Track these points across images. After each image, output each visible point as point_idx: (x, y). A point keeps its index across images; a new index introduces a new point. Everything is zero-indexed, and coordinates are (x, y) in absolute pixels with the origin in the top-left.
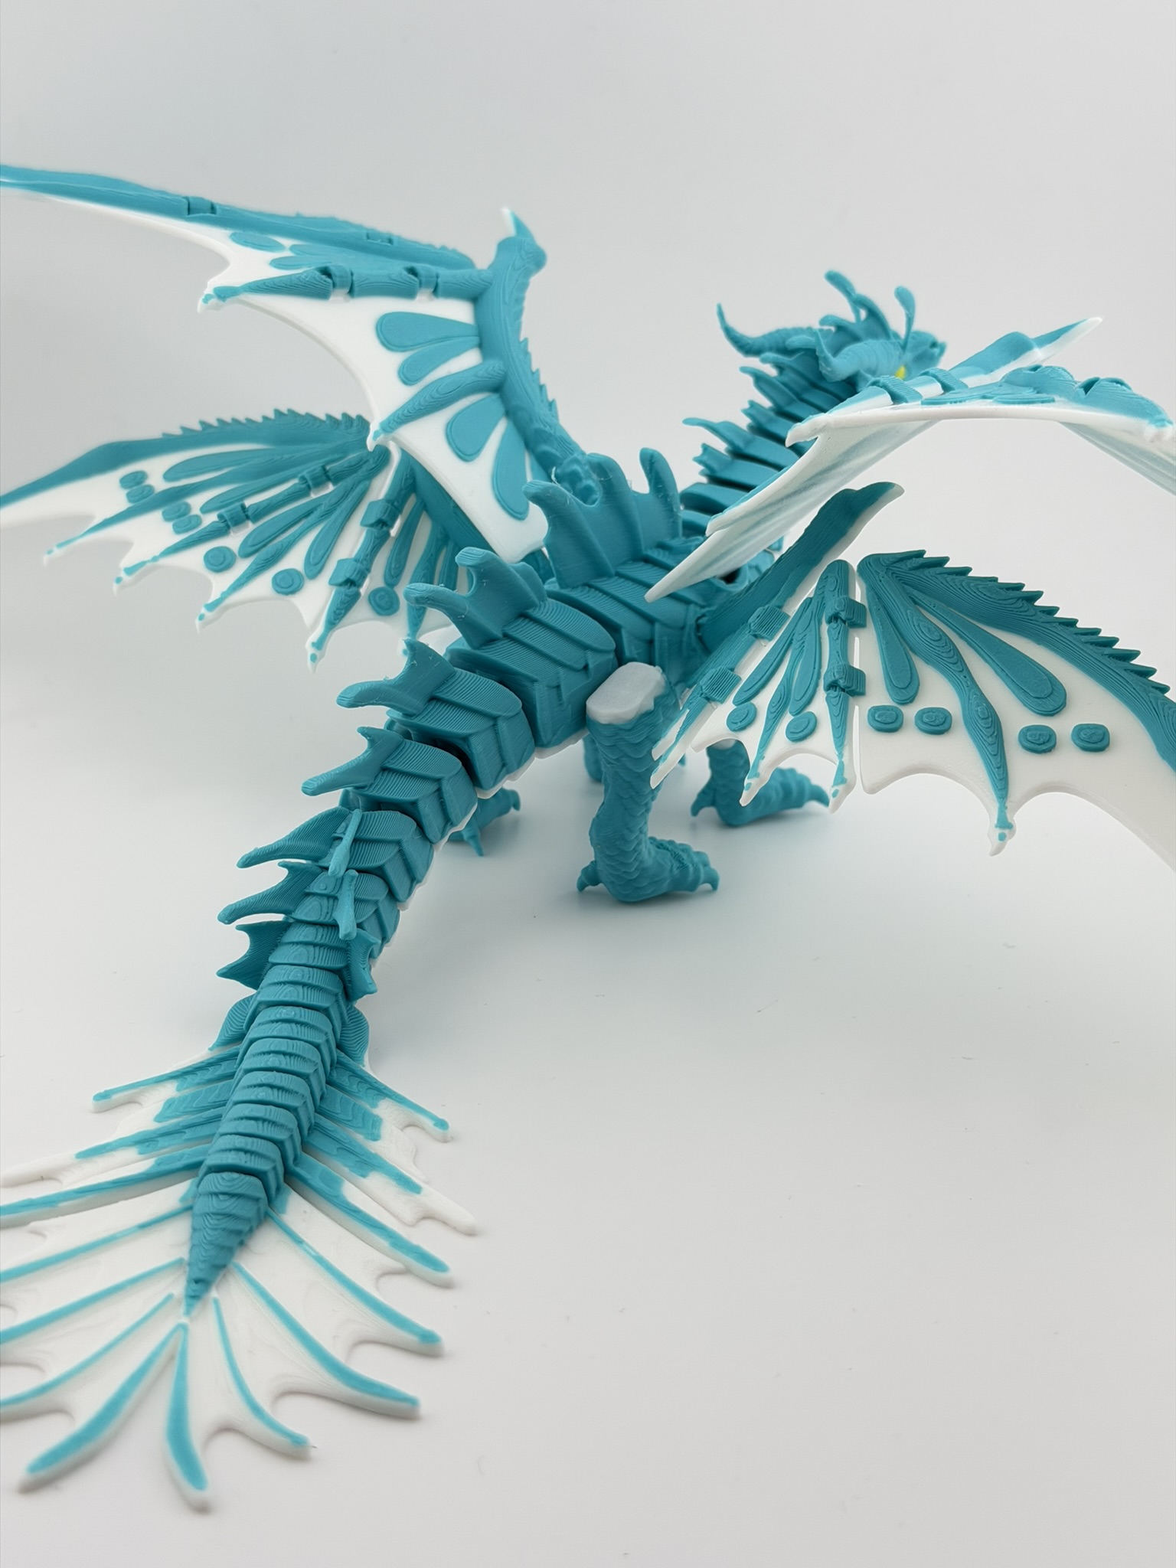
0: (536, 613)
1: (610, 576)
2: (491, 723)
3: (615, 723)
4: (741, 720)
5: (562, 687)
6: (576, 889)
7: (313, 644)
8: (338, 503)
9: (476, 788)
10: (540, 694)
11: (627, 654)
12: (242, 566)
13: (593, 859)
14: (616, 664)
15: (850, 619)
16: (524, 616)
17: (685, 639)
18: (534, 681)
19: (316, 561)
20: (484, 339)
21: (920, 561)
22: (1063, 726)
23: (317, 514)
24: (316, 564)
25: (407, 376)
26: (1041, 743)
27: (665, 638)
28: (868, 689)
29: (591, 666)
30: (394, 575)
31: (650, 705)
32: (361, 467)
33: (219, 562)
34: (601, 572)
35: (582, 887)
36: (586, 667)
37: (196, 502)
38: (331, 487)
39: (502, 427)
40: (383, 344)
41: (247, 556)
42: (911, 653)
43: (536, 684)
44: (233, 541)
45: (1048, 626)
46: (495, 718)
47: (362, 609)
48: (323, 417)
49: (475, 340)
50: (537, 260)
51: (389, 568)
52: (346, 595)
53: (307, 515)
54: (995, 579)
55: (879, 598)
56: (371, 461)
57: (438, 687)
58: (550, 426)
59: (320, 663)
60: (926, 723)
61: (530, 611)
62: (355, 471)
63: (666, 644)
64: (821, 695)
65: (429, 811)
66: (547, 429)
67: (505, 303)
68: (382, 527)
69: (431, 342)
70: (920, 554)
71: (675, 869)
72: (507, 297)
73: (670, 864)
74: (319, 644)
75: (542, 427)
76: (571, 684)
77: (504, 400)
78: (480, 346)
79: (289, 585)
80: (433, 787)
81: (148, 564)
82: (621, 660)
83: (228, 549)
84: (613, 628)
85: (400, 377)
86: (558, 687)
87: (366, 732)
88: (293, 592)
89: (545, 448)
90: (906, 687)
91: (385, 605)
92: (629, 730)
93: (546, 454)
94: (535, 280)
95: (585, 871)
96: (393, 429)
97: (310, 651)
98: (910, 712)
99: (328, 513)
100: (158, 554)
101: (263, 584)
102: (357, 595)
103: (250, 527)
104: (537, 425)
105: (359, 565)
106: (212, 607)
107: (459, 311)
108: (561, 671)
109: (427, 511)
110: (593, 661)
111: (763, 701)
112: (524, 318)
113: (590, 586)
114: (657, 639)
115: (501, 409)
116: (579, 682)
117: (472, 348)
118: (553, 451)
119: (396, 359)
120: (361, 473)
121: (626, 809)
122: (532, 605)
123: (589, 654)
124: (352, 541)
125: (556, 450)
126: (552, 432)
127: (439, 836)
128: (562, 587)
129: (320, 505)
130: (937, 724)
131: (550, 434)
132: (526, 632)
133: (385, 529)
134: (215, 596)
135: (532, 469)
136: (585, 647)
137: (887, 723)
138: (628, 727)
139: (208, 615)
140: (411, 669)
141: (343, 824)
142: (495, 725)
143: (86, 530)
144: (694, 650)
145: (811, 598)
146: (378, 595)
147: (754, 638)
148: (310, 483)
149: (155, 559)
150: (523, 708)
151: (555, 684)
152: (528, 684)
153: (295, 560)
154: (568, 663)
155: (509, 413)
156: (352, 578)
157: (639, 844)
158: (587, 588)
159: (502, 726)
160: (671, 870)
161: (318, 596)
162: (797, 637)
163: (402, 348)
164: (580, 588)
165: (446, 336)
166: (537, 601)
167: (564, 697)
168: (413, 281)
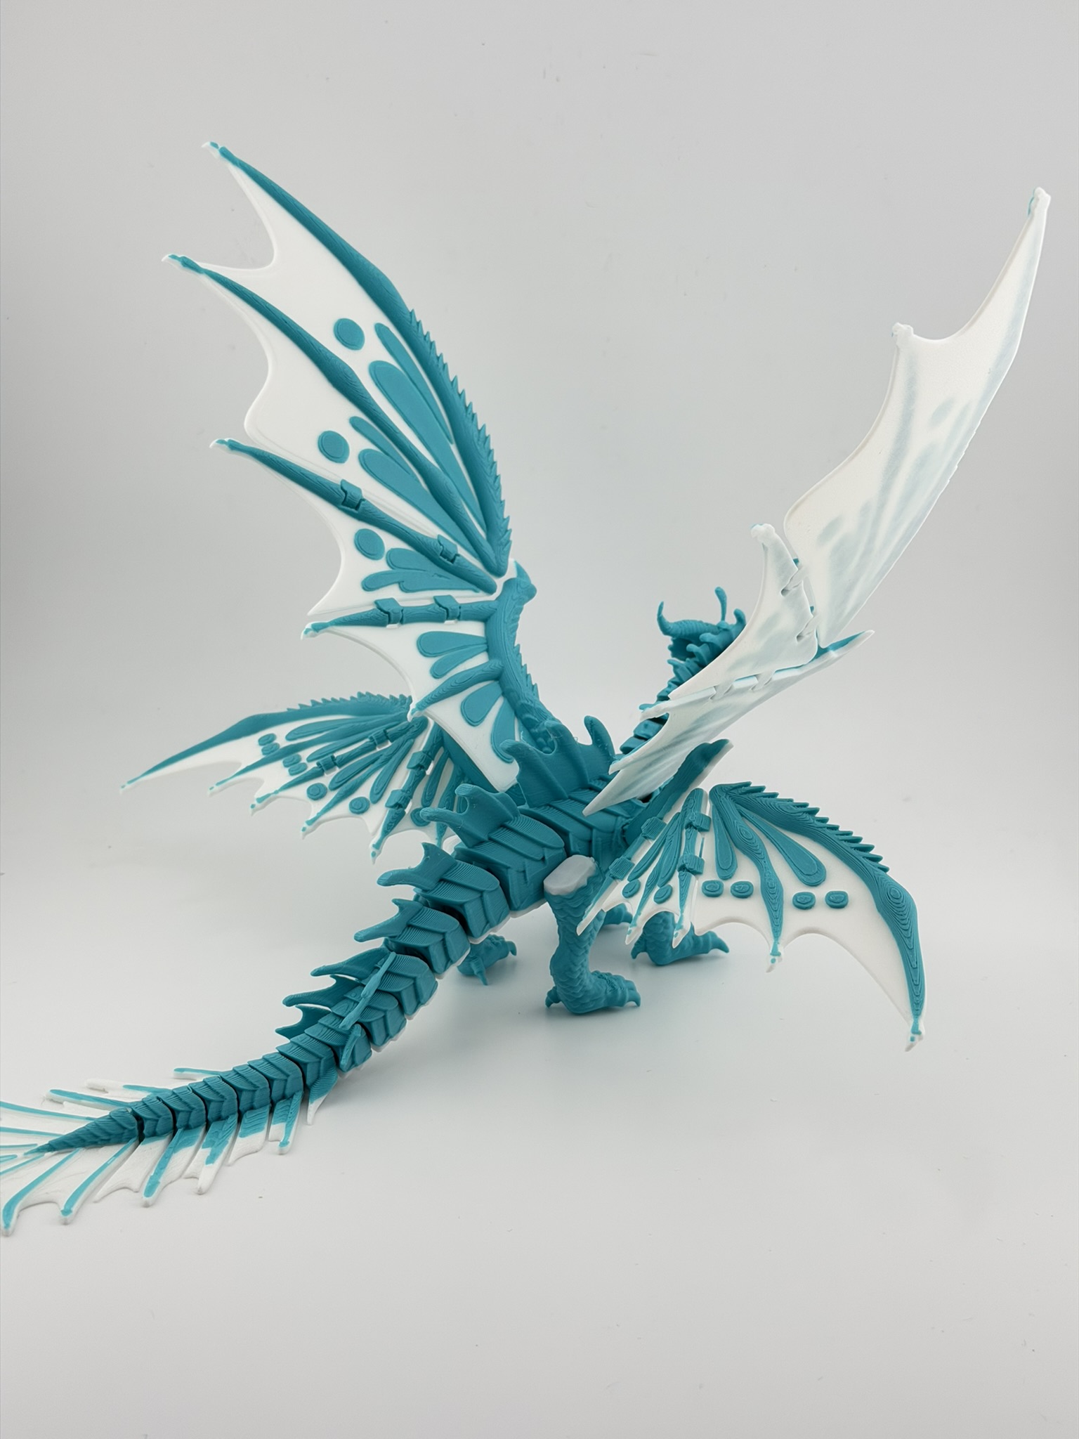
0: (511, 825)
1: (565, 799)
2: (479, 895)
3: (561, 894)
4: (629, 893)
5: (527, 872)
6: (546, 1006)
7: (374, 846)
8: (394, 754)
9: (469, 937)
10: (513, 878)
11: (572, 849)
12: (331, 796)
13: (554, 985)
14: (566, 855)
15: (700, 826)
16: (503, 826)
17: (614, 839)
18: (508, 868)
19: (378, 791)
20: (489, 645)
21: (747, 788)
22: (820, 893)
23: (379, 761)
24: (377, 794)
25: (436, 673)
26: (804, 904)
27: (600, 839)
28: (704, 871)
29: (546, 858)
30: (427, 801)
31: (585, 883)
32: (408, 730)
33: (316, 794)
34: (559, 796)
35: (549, 1004)
36: (543, 859)
37: (305, 754)
38: (390, 744)
39: (500, 702)
40: (421, 653)
41: (335, 789)
42: (735, 847)
43: (509, 870)
44: (326, 780)
45: (819, 829)
46: (481, 892)
47: (406, 822)
48: (388, 697)
49: (485, 647)
50: (530, 593)
51: (425, 795)
52: (396, 814)
53: (373, 762)
54: (791, 800)
55: (719, 813)
56: (415, 726)
57: (445, 873)
58: (532, 702)
60: (737, 891)
61: (507, 823)
62: (405, 733)
63: (600, 843)
64: (676, 875)
65: (436, 954)
66: (530, 703)
67: (505, 622)
68: (420, 769)
69: (453, 650)
70: (747, 784)
71: (608, 992)
73: (605, 988)
74: (378, 846)
75: (526, 702)
76: (533, 869)
77: (502, 686)
78: (487, 650)
79: (360, 808)
80: (440, 938)
81: (271, 796)
82: (569, 853)
83: (322, 785)
84: (563, 833)
85: (431, 673)
86: (524, 872)
87: (396, 902)
88: (363, 812)
89: (528, 715)
90: (726, 869)
92: (572, 898)
93: (528, 719)
94: (527, 606)
95: (549, 993)
96: (425, 707)
97: (372, 850)
98: (728, 885)
99: (387, 761)
100: (278, 789)
101: (344, 806)
102: (403, 814)
103: (338, 770)
105: (404, 794)
106: (310, 822)
107: (474, 629)
108: (527, 861)
109: (451, 758)
110: (548, 854)
111: (644, 879)
112: (518, 631)
113: (551, 806)
114: (593, 839)
115: (500, 692)
116: (540, 868)
117: (482, 652)
118: (533, 718)
119: (429, 662)
120: (408, 734)
121: (571, 951)
122: (510, 820)
123: (546, 850)
124: (401, 778)
125: (535, 717)
126: (532, 705)
127: (443, 969)
128: (530, 807)
129: (381, 755)
130: (743, 892)
131: (532, 707)
132: (504, 837)
133: (422, 770)
134: (311, 817)
135: (520, 731)
136: (543, 846)
137: (712, 892)
138: (571, 897)
139: (309, 828)
140: (426, 860)
141: (383, 959)
142: (481, 896)
143: (236, 773)
144: (620, 846)
145: (679, 813)
147: (644, 838)
148: (376, 741)
149: (276, 792)
150: (501, 885)
151: (522, 869)
152: (504, 870)
153: (364, 791)
154: (532, 856)
155: (505, 694)
156: (399, 802)
157: (581, 974)
158: (548, 807)
159: (486, 896)
160: (606, 992)
161: (379, 814)
162: (668, 838)
163: (434, 655)
164: (543, 807)
165: (464, 646)
166: (512, 816)
167: (528, 878)
168: (443, 612)
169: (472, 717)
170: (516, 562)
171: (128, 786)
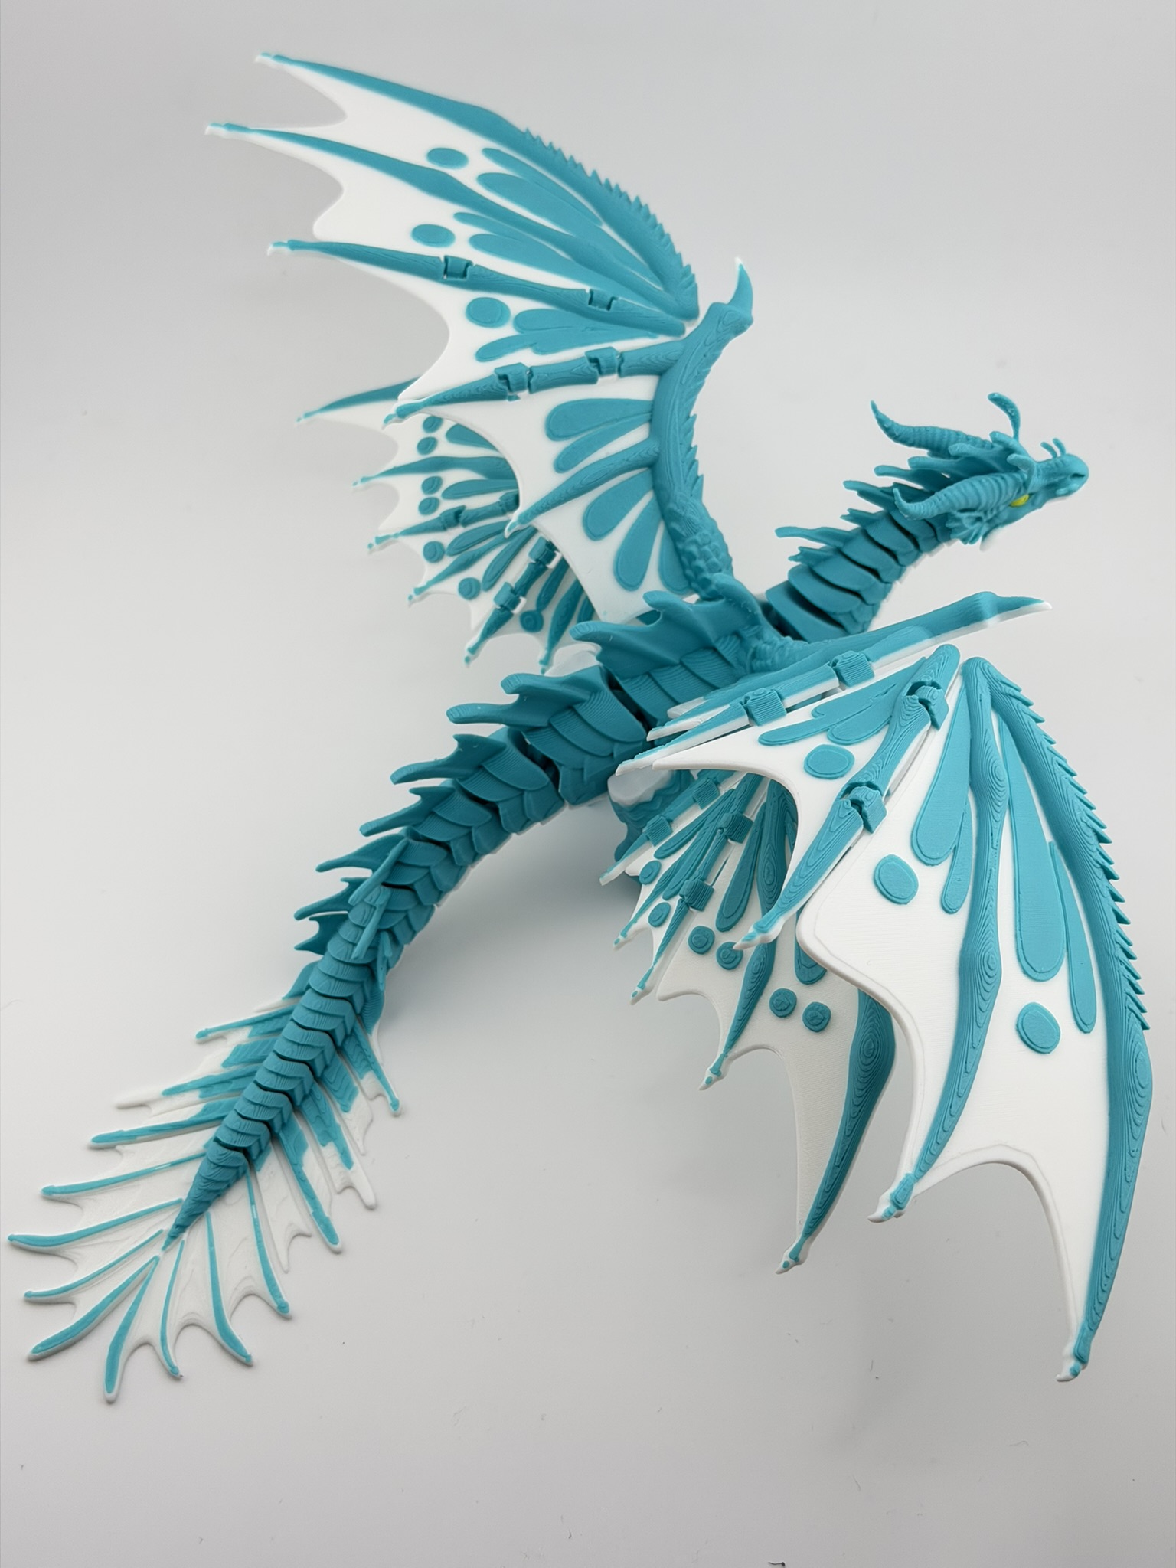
0: (580, 709)
1: (671, 667)
2: (519, 794)
3: (621, 804)
4: (648, 875)
5: (585, 771)
7: (469, 649)
10: (566, 772)
12: (447, 562)
15: (737, 829)
16: (569, 710)
18: (563, 764)
19: (492, 576)
20: (655, 412)
22: (806, 998)
25: (561, 465)
28: (707, 908)
29: (615, 755)
30: (544, 601)
33: (434, 553)
34: (662, 664)
36: (612, 754)
37: (451, 477)
39: (648, 498)
40: (549, 435)
41: (452, 555)
42: (755, 881)
43: (562, 768)
44: (447, 538)
46: (523, 791)
47: (514, 623)
49: (647, 416)
50: (742, 324)
51: (541, 596)
52: (503, 613)
53: (496, 534)
55: (764, 819)
58: (683, 508)
59: (473, 663)
61: (576, 709)
64: (678, 898)
65: (459, 848)
66: (680, 508)
67: (681, 382)
68: (539, 565)
69: (597, 426)
72: (684, 379)
74: (474, 650)
75: (675, 508)
76: (594, 767)
77: (654, 478)
78: (650, 421)
79: (470, 590)
80: (464, 832)
81: (390, 539)
83: (443, 544)
85: (555, 464)
86: (582, 770)
88: (471, 597)
89: (675, 525)
90: (730, 918)
91: (532, 623)
96: (531, 519)
97: (467, 654)
98: (722, 939)
100: (400, 530)
101: (453, 584)
102: (511, 615)
103: (460, 530)
104: (671, 506)
106: (419, 590)
107: (640, 389)
108: (587, 758)
110: (619, 751)
111: (668, 864)
112: (700, 396)
113: (650, 675)
115: (650, 485)
116: (604, 765)
117: (644, 423)
119: (557, 447)
122: (581, 702)
123: (618, 745)
124: (520, 568)
126: (683, 513)
130: (730, 960)
132: (569, 728)
133: (545, 563)
134: (422, 584)
135: (663, 540)
136: (613, 741)
137: (701, 944)
139: (415, 597)
142: (522, 795)
143: (383, 470)
145: (733, 790)
146: (527, 617)
148: (505, 508)
149: (396, 535)
150: (550, 781)
151: (580, 767)
153: (478, 571)
154: (596, 753)
155: (655, 488)
156: (510, 599)
158: (647, 676)
159: (528, 797)
161: (485, 606)
162: (705, 826)
163: (566, 437)
164: (639, 678)
165: (619, 415)
166: (587, 698)
167: (585, 778)
168: (596, 368)
169: (596, 527)
170: (741, 266)
171: (303, 421)
